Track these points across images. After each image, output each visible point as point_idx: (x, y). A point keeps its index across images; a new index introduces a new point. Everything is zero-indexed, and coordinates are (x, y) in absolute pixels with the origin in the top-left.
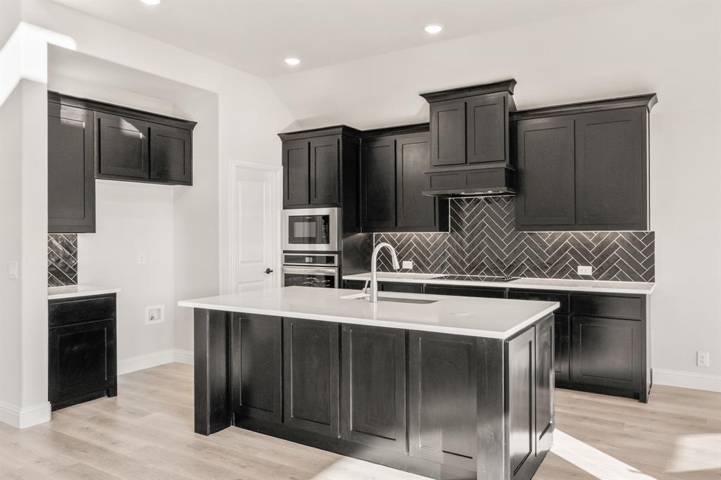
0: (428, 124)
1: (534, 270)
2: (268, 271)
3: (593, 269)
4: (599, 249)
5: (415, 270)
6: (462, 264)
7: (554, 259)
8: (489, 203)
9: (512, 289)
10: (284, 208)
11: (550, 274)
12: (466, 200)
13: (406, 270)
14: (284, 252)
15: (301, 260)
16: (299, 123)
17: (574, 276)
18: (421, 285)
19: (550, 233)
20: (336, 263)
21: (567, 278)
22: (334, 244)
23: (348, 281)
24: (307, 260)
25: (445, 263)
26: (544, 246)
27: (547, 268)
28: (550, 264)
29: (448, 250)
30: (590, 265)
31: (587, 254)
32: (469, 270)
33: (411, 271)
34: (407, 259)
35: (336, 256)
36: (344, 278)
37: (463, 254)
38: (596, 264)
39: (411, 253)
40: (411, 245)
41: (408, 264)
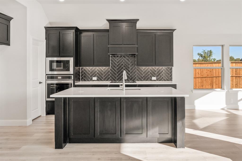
0: (109, 30)
1: (139, 79)
2: (40, 83)
3: (156, 78)
4: (158, 72)
5: (98, 80)
6: (115, 77)
7: (145, 75)
8: (125, 57)
9: (139, 85)
10: (46, 57)
11: (144, 80)
12: (117, 56)
13: (94, 81)
14: (46, 75)
15: (56, 78)
16: (50, 23)
17: (151, 80)
18: (108, 85)
19: (144, 67)
20: (73, 79)
21: (149, 81)
22: (71, 71)
23: (77, 85)
24: (59, 78)
25: (109, 77)
26: (142, 71)
27: (143, 78)
28: (144, 77)
29: (110, 73)
30: (155, 77)
31: (155, 74)
32: (118, 80)
33: (96, 81)
34: (94, 76)
35: (73, 76)
36: (76, 84)
37: (116, 74)
38: (157, 76)
39: (96, 75)
40: (96, 71)
41: (95, 78)
